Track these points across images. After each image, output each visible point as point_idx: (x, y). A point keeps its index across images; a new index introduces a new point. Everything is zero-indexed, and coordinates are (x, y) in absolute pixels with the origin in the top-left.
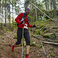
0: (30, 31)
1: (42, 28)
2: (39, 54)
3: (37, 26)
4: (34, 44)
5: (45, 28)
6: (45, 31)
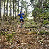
0: (38, 22)
3: (45, 17)
4: (46, 32)
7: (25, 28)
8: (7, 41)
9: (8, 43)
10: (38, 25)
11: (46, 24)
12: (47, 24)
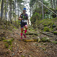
1: (51, 26)
3: (45, 23)
5: (54, 25)
6: (55, 28)
8: (6, 47)
9: (7, 50)
10: (38, 32)
12: (47, 32)
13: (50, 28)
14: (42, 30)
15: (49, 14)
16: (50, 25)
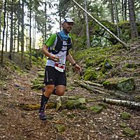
1: (101, 66)
2: (94, 129)
4: (81, 104)
5: (108, 64)
6: (109, 73)
7: (32, 88)
11: (89, 80)
12: (91, 81)
13: (98, 70)
14: (81, 75)
15: (102, 35)
16: (99, 63)
